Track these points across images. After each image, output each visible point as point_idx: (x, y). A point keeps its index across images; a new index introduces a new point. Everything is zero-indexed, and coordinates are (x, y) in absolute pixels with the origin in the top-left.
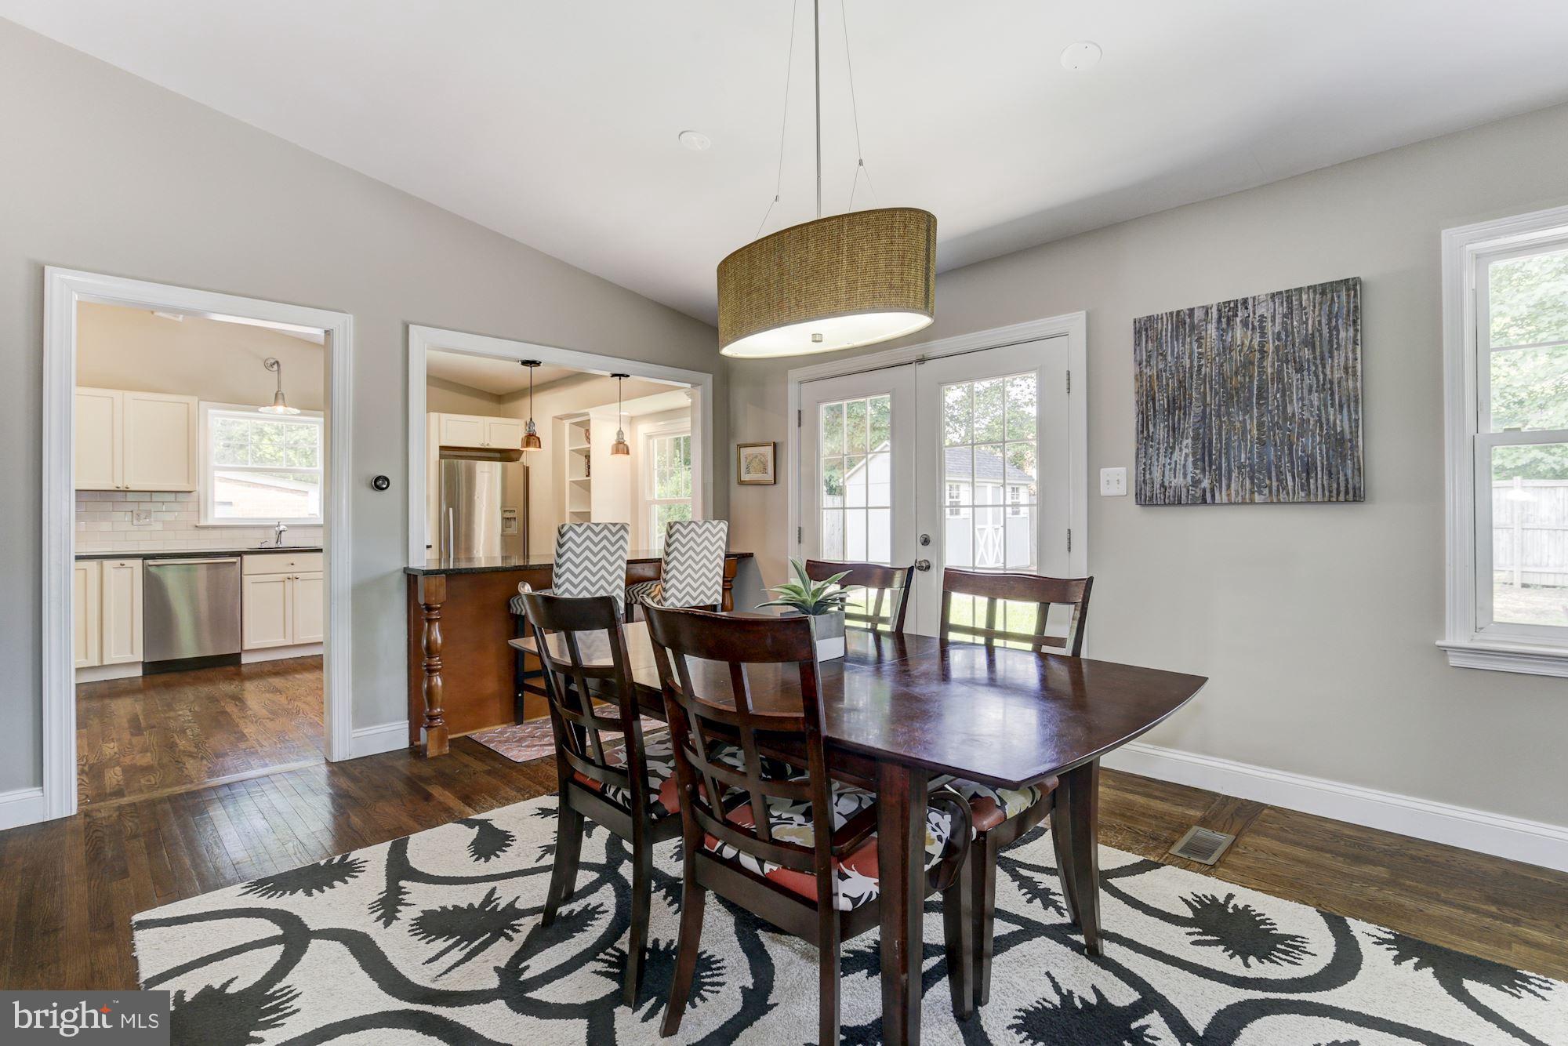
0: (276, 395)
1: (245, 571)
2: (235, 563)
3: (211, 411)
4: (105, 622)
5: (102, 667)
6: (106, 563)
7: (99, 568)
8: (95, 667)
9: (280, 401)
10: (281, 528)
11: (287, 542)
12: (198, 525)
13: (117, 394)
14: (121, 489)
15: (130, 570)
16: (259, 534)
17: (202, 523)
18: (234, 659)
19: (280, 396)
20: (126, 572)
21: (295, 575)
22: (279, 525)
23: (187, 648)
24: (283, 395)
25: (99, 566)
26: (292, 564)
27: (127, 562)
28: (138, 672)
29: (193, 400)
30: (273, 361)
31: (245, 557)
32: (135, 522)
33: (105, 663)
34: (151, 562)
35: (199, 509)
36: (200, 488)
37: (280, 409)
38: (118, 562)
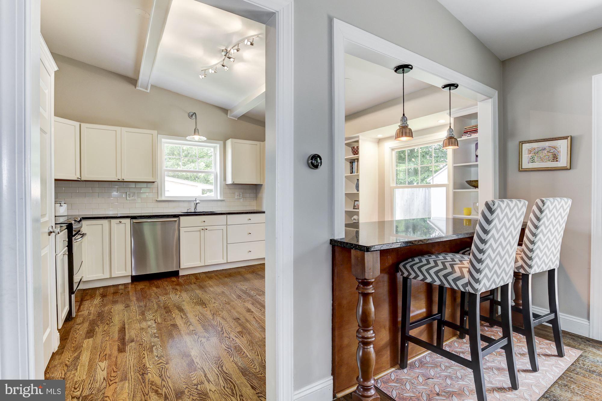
0: (195, 130)
1: (181, 225)
2: (176, 221)
3: (163, 140)
4: (112, 253)
5: (111, 278)
6: (113, 221)
7: (109, 224)
8: (108, 278)
9: (197, 133)
10: (198, 201)
11: (199, 209)
12: (157, 200)
13: (118, 129)
14: (120, 180)
15: (124, 224)
16: (186, 205)
17: (160, 199)
18: (176, 274)
19: (196, 131)
20: (122, 226)
21: (206, 227)
22: (196, 200)
23: (153, 268)
24: (198, 130)
25: (109, 223)
26: (204, 222)
27: (123, 220)
28: (129, 281)
29: (155, 132)
30: (192, 114)
31: (181, 218)
32: (128, 198)
33: (113, 276)
34: (135, 221)
35: (159, 190)
36: (158, 181)
37: (197, 137)
38: (118, 220)
